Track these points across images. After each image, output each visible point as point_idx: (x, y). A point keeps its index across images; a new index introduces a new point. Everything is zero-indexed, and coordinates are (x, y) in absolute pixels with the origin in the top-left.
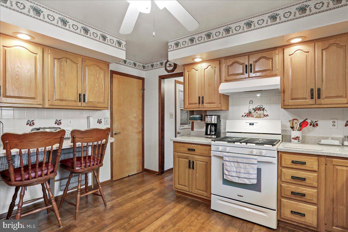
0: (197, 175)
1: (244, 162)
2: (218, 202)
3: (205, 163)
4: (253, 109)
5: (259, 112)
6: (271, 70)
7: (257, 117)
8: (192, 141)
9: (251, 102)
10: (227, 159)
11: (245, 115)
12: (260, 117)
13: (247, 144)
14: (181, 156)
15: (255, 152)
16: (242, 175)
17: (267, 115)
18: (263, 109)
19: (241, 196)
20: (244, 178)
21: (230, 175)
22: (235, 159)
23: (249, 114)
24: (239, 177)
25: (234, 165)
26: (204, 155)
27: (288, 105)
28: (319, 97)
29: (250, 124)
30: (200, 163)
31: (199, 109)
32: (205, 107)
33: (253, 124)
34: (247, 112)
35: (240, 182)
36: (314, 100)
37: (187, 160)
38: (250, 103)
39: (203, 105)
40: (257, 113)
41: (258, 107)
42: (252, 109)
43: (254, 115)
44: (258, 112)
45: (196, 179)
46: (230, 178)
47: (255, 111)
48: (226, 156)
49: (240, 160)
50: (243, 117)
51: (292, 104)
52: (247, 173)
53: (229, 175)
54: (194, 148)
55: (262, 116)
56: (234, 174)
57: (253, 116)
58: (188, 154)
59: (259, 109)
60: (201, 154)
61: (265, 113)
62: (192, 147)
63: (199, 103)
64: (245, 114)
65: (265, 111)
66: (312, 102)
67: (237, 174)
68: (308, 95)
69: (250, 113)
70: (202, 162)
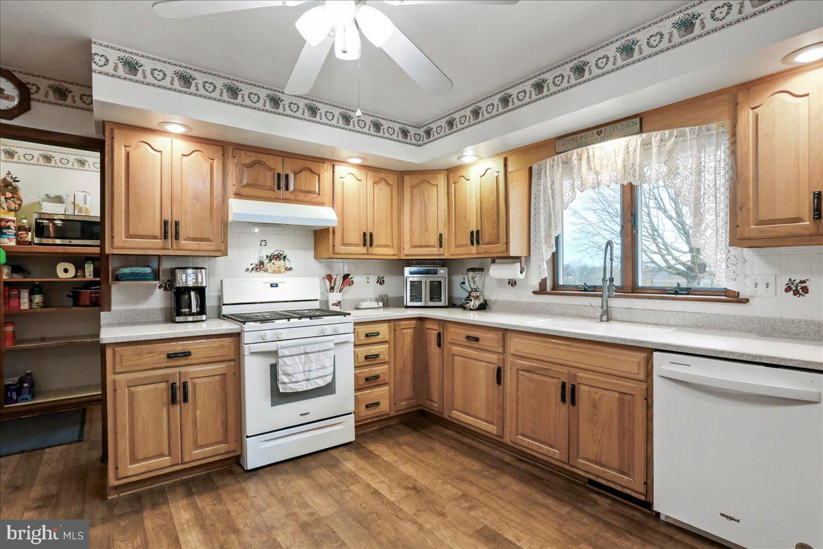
0: (198, 412)
1: (316, 350)
2: (261, 447)
3: (218, 378)
4: (267, 256)
5: (277, 263)
6: (316, 194)
7: (274, 272)
8: (185, 333)
9: (263, 243)
10: (286, 352)
11: (253, 269)
12: (280, 272)
13: (289, 320)
14: (144, 378)
15: (329, 329)
16: (314, 374)
17: (291, 269)
18: (285, 257)
19: (305, 414)
20: (317, 378)
21: (294, 380)
22: (302, 348)
23: (260, 266)
24: (308, 380)
25: (300, 360)
26: (217, 359)
27: (339, 254)
28: (371, 245)
29: (272, 286)
30: (205, 380)
31: (163, 251)
32: (183, 248)
33: (277, 286)
34: (257, 262)
35: (310, 387)
36: (366, 248)
37: (163, 385)
38: (261, 245)
39: (178, 244)
40: (274, 264)
41: (276, 253)
42: (265, 257)
43: (268, 267)
44: (275, 262)
45: (195, 424)
46: (293, 387)
47: (270, 260)
48: (283, 348)
49: (309, 349)
50: (248, 272)
51: (343, 252)
52: (322, 369)
53: (292, 382)
54: (188, 349)
55: (283, 270)
56: (300, 377)
57: (266, 271)
58: (166, 367)
59: (279, 257)
60: (207, 360)
61: (288, 265)
62: (178, 347)
63: (166, 237)
64: (252, 266)
65: (287, 261)
66: (362, 250)
67: (305, 375)
68: (359, 240)
69: (262, 263)
70: (210, 378)
